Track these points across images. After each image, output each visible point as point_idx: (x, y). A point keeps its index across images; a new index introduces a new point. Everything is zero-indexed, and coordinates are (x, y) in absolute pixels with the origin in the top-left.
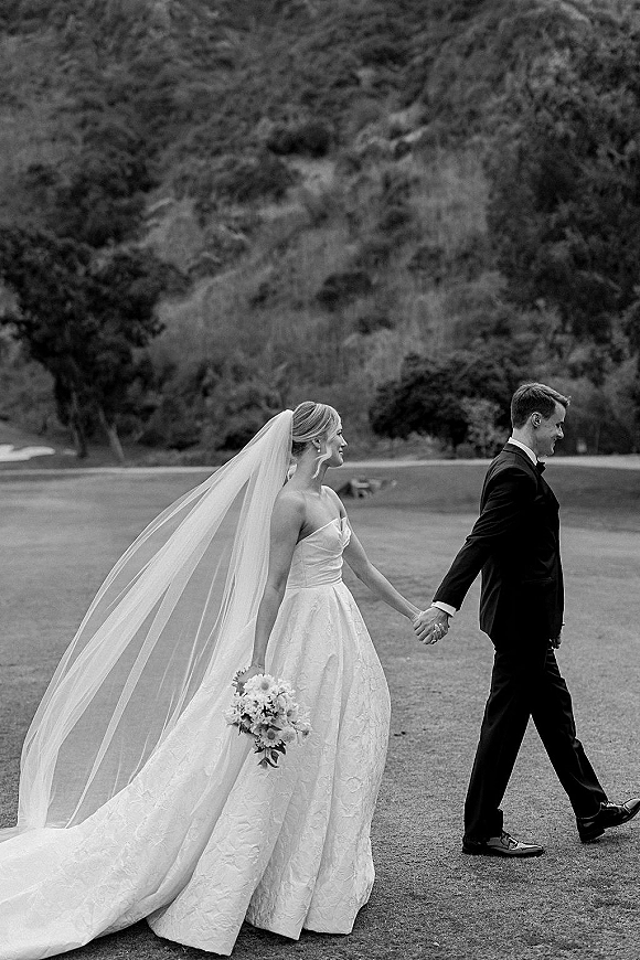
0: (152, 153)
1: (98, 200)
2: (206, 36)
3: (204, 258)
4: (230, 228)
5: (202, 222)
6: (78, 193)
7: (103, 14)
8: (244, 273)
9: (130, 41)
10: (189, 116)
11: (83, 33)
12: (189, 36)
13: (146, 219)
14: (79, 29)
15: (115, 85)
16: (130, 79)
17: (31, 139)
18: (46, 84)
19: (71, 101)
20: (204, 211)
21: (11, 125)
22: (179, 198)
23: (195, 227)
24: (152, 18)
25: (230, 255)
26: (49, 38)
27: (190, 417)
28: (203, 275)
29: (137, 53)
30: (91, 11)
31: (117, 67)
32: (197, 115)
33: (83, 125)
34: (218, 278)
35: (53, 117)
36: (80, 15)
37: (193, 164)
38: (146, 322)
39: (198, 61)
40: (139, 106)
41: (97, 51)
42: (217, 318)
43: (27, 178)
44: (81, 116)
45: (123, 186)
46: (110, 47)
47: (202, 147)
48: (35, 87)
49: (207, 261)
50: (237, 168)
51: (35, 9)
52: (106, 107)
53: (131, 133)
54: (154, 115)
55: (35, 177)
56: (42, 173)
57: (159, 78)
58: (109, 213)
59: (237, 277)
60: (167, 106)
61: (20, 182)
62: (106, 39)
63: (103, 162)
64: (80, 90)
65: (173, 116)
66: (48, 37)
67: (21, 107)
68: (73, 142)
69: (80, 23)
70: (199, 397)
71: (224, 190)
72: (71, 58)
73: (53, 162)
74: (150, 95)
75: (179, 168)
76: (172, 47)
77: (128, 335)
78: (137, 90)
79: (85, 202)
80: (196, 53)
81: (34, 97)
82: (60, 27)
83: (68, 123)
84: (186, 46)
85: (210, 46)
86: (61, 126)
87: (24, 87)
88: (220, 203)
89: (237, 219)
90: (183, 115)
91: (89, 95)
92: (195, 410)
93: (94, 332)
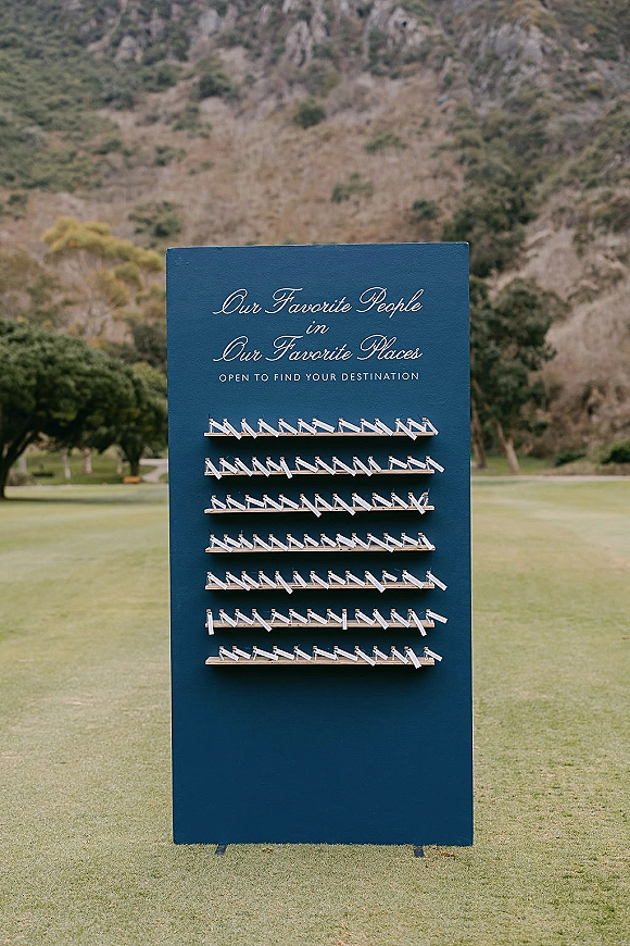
0: (528, 185)
1: (482, 234)
2: (576, 69)
3: (583, 286)
4: (606, 257)
5: (580, 252)
6: (463, 228)
7: (477, 54)
8: (621, 299)
9: (503, 79)
10: (561, 147)
11: (459, 74)
12: (560, 70)
13: (526, 250)
14: (455, 70)
15: (490, 122)
16: (505, 115)
17: (415, 178)
18: (426, 125)
19: (450, 140)
20: (582, 242)
21: (395, 165)
22: (556, 230)
23: (573, 257)
24: (525, 56)
25: (607, 283)
27: (576, 433)
28: (582, 302)
29: (510, 90)
30: (466, 52)
31: (491, 104)
32: (568, 147)
33: (461, 161)
34: (597, 304)
35: (434, 156)
36: (457, 57)
37: (569, 196)
38: (539, 349)
39: (568, 93)
40: (512, 141)
41: (472, 90)
42: (596, 341)
43: (412, 213)
44: (459, 153)
45: (503, 219)
46: (484, 85)
47: (577, 180)
49: (585, 289)
50: (613, 200)
51: (415, 53)
52: (483, 144)
53: (507, 168)
54: (528, 148)
55: (419, 212)
56: (426, 209)
57: (531, 113)
58: (491, 245)
59: (615, 304)
60: (540, 139)
61: (405, 218)
62: (481, 78)
63: (485, 199)
64: (459, 129)
65: (545, 149)
66: (427, 79)
67: (404, 147)
68: (453, 178)
69: (457, 65)
70: (585, 415)
71: (600, 221)
72: (448, 99)
73: (435, 197)
74: (523, 131)
75: (556, 201)
76: (544, 82)
77: (524, 361)
78: (511, 126)
79: (469, 236)
81: (416, 136)
82: (438, 69)
83: (448, 159)
84: (558, 79)
85: (580, 78)
86: (441, 163)
87: (406, 128)
88: (596, 233)
89: (613, 248)
90: (555, 146)
91: (467, 133)
92: (581, 426)
93: (496, 359)
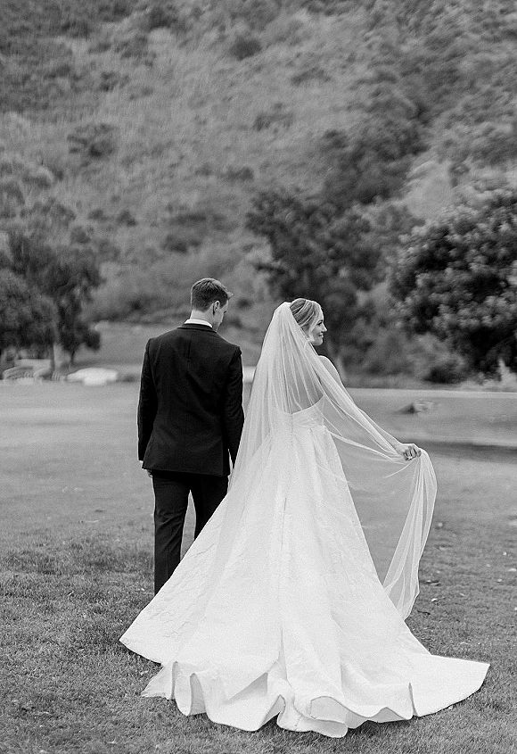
0: (427, 121)
1: (371, 162)
2: (497, 10)
5: (455, 183)
6: (357, 156)
9: (428, 17)
11: (387, 12)
12: (481, 11)
13: (409, 180)
14: (385, 8)
15: (410, 58)
16: (424, 52)
17: (331, 108)
18: (351, 59)
19: (370, 74)
20: (457, 173)
21: (317, 96)
22: (440, 161)
23: (447, 186)
26: (359, 17)
29: (433, 28)
31: (415, 41)
33: (376, 94)
35: (352, 89)
37: (458, 130)
39: (486, 33)
41: (399, 27)
43: (323, 142)
44: (375, 86)
45: (395, 150)
46: (411, 23)
48: (341, 62)
50: (493, 134)
52: (399, 78)
55: (328, 142)
56: (336, 138)
57: (449, 51)
60: (453, 76)
61: (317, 146)
62: (409, 16)
63: (380, 130)
64: (377, 64)
65: (456, 85)
67: (328, 79)
71: (479, 154)
72: (375, 35)
73: (346, 128)
74: (437, 68)
75: (445, 135)
76: (465, 21)
78: (428, 62)
79: (361, 163)
80: (486, 26)
81: (340, 70)
82: (370, 7)
84: (478, 20)
85: (500, 19)
86: (357, 97)
87: (333, 62)
88: (472, 166)
89: (485, 180)
91: (384, 68)
